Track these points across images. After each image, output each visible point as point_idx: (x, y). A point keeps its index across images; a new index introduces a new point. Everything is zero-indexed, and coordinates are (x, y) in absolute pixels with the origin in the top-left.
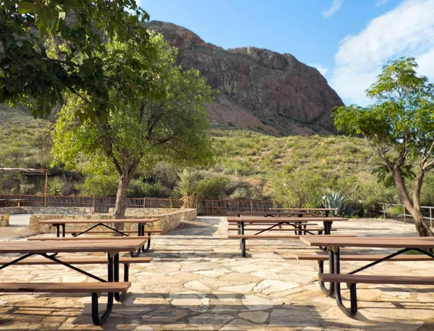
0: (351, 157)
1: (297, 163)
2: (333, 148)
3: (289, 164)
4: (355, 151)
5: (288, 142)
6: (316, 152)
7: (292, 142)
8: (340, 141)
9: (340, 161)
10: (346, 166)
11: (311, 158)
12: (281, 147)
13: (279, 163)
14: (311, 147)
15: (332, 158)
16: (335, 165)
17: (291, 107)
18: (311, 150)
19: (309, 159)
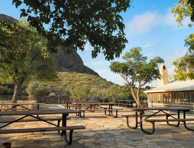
0: (89, 82)
1: (68, 83)
2: (82, 78)
3: (65, 83)
4: (90, 79)
5: (63, 74)
6: (75, 79)
7: (65, 74)
8: (84, 76)
9: (85, 83)
10: (87, 85)
11: (73, 82)
12: (61, 76)
13: (61, 83)
14: (73, 77)
15: (81, 82)
16: (83, 85)
17: (62, 60)
18: (73, 78)
19: (72, 82)
